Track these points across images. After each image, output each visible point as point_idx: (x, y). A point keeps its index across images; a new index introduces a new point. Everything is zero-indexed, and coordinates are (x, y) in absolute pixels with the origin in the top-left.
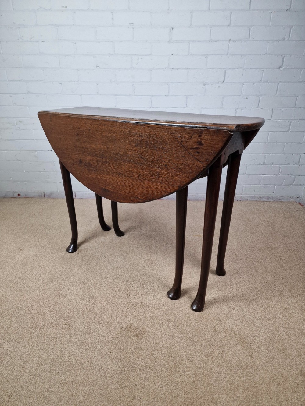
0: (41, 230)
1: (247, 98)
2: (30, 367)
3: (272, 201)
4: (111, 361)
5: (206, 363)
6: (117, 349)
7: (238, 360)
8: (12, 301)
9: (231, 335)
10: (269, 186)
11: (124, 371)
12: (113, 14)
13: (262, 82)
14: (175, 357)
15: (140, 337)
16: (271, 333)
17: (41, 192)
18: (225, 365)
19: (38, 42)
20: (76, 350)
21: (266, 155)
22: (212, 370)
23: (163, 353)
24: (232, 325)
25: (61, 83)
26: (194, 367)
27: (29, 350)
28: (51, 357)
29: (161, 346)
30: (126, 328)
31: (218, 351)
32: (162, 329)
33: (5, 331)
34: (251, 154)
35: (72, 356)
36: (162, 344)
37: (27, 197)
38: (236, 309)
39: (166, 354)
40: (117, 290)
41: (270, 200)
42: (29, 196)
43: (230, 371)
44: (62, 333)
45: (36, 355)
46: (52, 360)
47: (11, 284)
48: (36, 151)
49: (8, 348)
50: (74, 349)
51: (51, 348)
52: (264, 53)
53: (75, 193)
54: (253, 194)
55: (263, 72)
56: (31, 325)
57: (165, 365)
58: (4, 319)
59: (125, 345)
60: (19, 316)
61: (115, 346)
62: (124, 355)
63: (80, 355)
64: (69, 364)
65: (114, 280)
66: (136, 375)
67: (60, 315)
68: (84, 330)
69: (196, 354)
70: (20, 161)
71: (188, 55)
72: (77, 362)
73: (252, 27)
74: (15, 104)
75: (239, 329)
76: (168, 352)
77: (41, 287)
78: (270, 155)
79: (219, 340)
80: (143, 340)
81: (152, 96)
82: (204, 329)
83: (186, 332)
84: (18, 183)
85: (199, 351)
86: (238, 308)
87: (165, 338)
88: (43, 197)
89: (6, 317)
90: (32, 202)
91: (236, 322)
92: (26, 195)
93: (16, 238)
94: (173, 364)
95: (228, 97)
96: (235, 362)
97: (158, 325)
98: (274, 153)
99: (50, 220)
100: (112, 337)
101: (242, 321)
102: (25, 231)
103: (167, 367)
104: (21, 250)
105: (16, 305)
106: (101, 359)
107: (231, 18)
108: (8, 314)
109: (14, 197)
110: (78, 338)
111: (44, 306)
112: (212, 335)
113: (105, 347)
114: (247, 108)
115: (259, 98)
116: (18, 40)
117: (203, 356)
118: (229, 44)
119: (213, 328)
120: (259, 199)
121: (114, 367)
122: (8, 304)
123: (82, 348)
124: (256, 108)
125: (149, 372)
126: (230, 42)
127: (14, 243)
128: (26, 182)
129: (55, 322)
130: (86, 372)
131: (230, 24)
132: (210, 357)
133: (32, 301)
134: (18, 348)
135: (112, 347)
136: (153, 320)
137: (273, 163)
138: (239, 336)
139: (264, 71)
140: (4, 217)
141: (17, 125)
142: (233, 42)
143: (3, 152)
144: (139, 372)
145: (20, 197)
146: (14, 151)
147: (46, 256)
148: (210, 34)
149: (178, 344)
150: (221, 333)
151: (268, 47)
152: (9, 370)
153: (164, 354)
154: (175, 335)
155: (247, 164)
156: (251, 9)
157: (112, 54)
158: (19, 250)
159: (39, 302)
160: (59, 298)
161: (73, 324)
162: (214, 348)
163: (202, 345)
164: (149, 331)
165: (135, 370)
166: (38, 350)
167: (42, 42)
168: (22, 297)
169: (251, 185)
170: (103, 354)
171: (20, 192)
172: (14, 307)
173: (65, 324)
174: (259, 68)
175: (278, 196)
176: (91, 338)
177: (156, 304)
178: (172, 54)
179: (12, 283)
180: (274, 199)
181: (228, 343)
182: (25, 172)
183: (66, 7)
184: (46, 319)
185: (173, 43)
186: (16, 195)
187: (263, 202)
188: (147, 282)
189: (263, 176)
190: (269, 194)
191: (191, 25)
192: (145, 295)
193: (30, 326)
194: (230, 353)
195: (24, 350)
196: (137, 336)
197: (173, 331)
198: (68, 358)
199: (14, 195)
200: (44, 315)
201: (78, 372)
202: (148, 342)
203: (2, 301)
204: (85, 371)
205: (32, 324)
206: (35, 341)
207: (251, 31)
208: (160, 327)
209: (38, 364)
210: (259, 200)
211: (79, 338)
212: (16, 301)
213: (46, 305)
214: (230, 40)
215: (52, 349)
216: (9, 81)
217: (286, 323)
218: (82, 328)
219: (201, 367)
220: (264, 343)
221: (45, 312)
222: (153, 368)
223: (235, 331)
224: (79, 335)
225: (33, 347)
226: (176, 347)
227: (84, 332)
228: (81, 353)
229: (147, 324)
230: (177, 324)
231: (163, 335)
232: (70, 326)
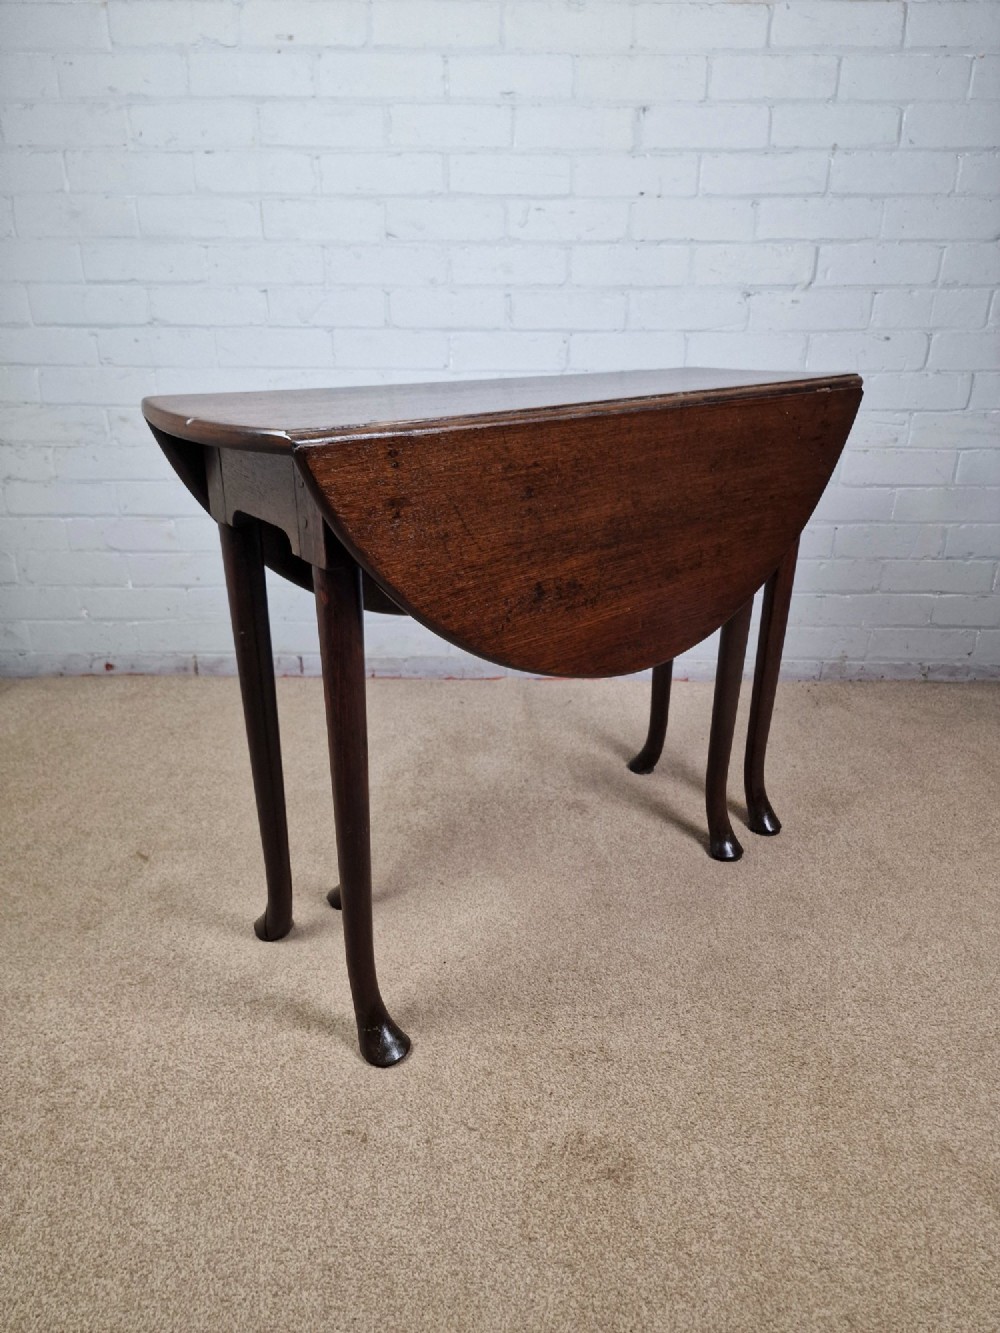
0: (205, 790)
1: (888, 339)
2: (250, 1298)
3: (969, 678)
4: (536, 1272)
5: (876, 1272)
6: (550, 1225)
7: (990, 1258)
8: (145, 1045)
9: (944, 1167)
10: (955, 630)
11: (590, 1308)
12: (446, 62)
13: (940, 284)
14: (763, 1252)
15: (622, 1180)
17: (183, 655)
18: (946, 1279)
19: (191, 152)
20: (404, 1232)
21: (947, 526)
22: (908, 1301)
23: (715, 1238)
24: (939, 1129)
25: (265, 291)
26: (838, 1290)
27: (236, 1232)
28: (319, 1261)
29: (706, 1214)
30: (566, 1147)
31: (911, 1227)
33: (135, 1160)
34: (898, 525)
35: (392, 1254)
36: (706, 1204)
37: (136, 675)
38: (939, 1071)
39: (728, 1241)
40: (506, 1003)
41: (960, 678)
42: (143, 670)
43: (972, 1303)
44: (340, 1166)
45: (265, 1253)
46: (323, 1270)
47: (131, 984)
48: (172, 517)
49: (160, 1227)
50: (397, 1227)
51: (313, 1224)
52: (948, 191)
53: (301, 659)
54: (900, 659)
55: (942, 253)
56: (226, 1136)
57: (733, 1286)
58: (125, 1114)
59: (576, 1210)
60: (178, 1102)
61: (539, 1213)
62: (580, 1248)
63: (421, 1250)
64: (389, 1284)
65: (487, 966)
66: (639, 1326)
67: (323, 1096)
68: (419, 1154)
69: (836, 1241)
70: (115, 550)
71: (696, 196)
72: (416, 1275)
73: (910, 107)
74: (105, 359)
75: (965, 1141)
76: (733, 1235)
77: (236, 994)
78: (963, 526)
79: (906, 1186)
80: (634, 1190)
81: (571, 332)
82: (843, 1146)
83: (783, 1157)
84: (107, 627)
85: (844, 1228)
87: (713, 1181)
88: (192, 672)
89: (133, 1107)
90: (158, 691)
91: (948, 1116)
92: (133, 667)
93: (122, 818)
94: (762, 1279)
95: (825, 335)
96: (980, 1268)
97: (678, 1131)
98: (976, 522)
99: (229, 752)
100: (523, 1179)
102: (151, 791)
103: (742, 1291)
104: (145, 858)
105: (161, 1063)
106: (500, 1266)
107: (839, 74)
108: (138, 1097)
109: (93, 675)
110: (402, 1185)
111: (262, 1064)
112: (876, 1167)
113: (506, 1220)
114: (887, 371)
115: (929, 337)
116: (125, 145)
117: (860, 1248)
118: (833, 160)
119: (873, 1140)
120: (924, 675)
121: (552, 1296)
122: (132, 1059)
123: (425, 1222)
124: (917, 371)
125: (684, 1310)
126: (833, 154)
127: (117, 836)
128: (136, 623)
129: (310, 1126)
130: (456, 1317)
131: (836, 95)
132: (889, 1253)
133: (213, 1045)
134: (195, 1225)
135: (529, 1217)
136: (654, 1114)
137: (970, 554)
138: (970, 1167)
139: (946, 250)
140: (69, 744)
141: (111, 429)
142: (846, 153)
143: (62, 520)
144: (645, 1312)
145: (112, 672)
146: (98, 519)
147: (237, 882)
148: (770, 127)
149: (763, 1203)
150: (906, 1159)
151: (961, 170)
152: (176, 1313)
153: (723, 1242)
154: (747, 1168)
155: (882, 558)
156: (907, 45)
157: (440, 194)
158: (139, 860)
159: (241, 1050)
160: (307, 1035)
161: (373, 1130)
162: (893, 1217)
163: (849, 1206)
164: (648, 1154)
165: (630, 1306)
166: (268, 1232)
167: (207, 152)
168: (178, 1030)
169: (896, 626)
170: (502, 1245)
171: (115, 657)
172: (154, 1067)
173: (349, 1132)
174: (932, 240)
175: (987, 665)
176: (447, 1184)
177: (652, 1054)
178: (642, 194)
179: (133, 979)
180: (972, 675)
181: (939, 1197)
182: (131, 587)
183: (291, 38)
184: (277, 1111)
185: (645, 156)
186: (99, 666)
187: (936, 685)
188: (604, 971)
189: (937, 597)
190: (958, 657)
191: (707, 97)
192: (607, 1020)
193: (223, 1139)
194: (955, 1232)
195: (218, 1231)
196: (610, 1174)
197: (735, 1156)
198: (381, 1263)
199: (91, 667)
200: (266, 1099)
201: (426, 1317)
202: (656, 1198)
203: (107, 1047)
204: (450, 1312)
205: (230, 1135)
206: (252, 1198)
207: (904, 119)
208: (686, 1142)
209: (275, 1289)
210: (923, 678)
211: (406, 1183)
212: (160, 1047)
213: (265, 1061)
214: (835, 147)
215: (318, 1227)
216: (89, 282)
218: (410, 1148)
219: (864, 1289)
221: (267, 1088)
222: (693, 1294)
223: (955, 1150)
224: (403, 1173)
225: (249, 1222)
226: (758, 1215)
227: (420, 1161)
228: (423, 1241)
229: (636, 1128)
230: (744, 1128)
231: (703, 1168)
232: (364, 1140)
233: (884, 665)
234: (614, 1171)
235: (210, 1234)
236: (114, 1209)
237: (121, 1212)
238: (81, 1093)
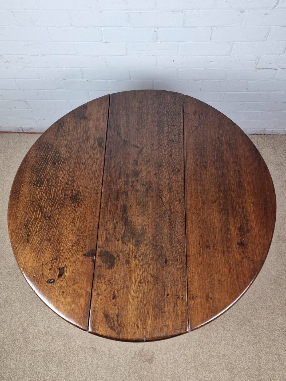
6: (134, 373)
9: (222, 360)
15: (150, 362)
16: (254, 358)
23: (168, 377)
29: (167, 371)
30: (139, 353)
32: (168, 353)
36: (167, 368)
39: (170, 378)
51: (86, 372)
58: (41, 341)
59: (140, 369)
61: (132, 370)
68: (107, 354)
75: (229, 353)
79: (211, 365)
80: (153, 364)
82: (201, 353)
86: (232, 330)
87: (170, 363)
91: (227, 346)
97: (165, 349)
100: (129, 361)
101: (233, 345)
105: (47, 325)
112: (206, 360)
113: (125, 371)
119: (208, 352)
123: (108, 371)
129: (83, 345)
134: (62, 371)
135: (130, 371)
136: (160, 343)
149: (180, 369)
150: (214, 358)
153: (169, 378)
154: (178, 359)
161: (97, 347)
162: (206, 373)
163: (197, 370)
164: (158, 355)
166: (76, 373)
173: (91, 348)
176: (113, 362)
181: (218, 368)
184: (75, 341)
193: (64, 349)
196: (148, 360)
197: (176, 356)
200: (72, 337)
202: (157, 367)
208: (166, 352)
212: (45, 320)
217: (268, 348)
218: (105, 352)
220: (245, 369)
223: (226, 355)
224: (104, 359)
225: (72, 371)
226: (178, 372)
227: (107, 356)
228: (108, 376)
229: (155, 347)
230: (180, 348)
231: (168, 359)
232: (95, 350)
233: (281, 130)
234: (149, 359)
235: (65, 374)
236: (44, 367)
237: (46, 368)
238: (31, 334)
